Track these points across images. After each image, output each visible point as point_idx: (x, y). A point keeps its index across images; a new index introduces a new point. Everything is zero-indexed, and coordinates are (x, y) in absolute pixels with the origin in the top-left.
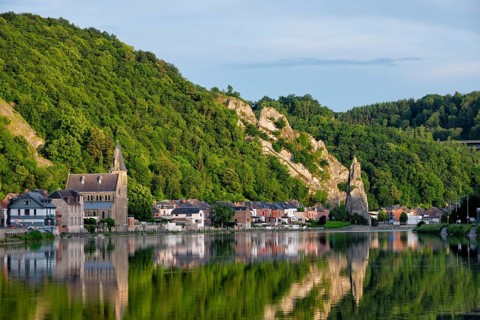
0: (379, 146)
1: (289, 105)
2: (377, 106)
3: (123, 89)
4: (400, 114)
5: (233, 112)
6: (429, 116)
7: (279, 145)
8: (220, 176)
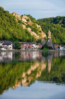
2: (45, 19)
4: (51, 21)
7: (28, 26)
8: (13, 34)
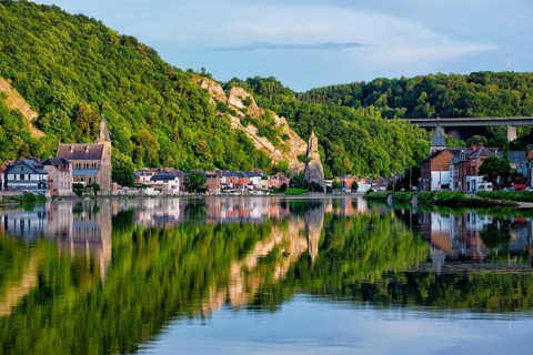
0: (334, 123)
1: (256, 85)
2: (333, 87)
3: (109, 69)
4: (353, 94)
5: (206, 91)
6: (378, 97)
7: (246, 121)
8: (194, 147)
